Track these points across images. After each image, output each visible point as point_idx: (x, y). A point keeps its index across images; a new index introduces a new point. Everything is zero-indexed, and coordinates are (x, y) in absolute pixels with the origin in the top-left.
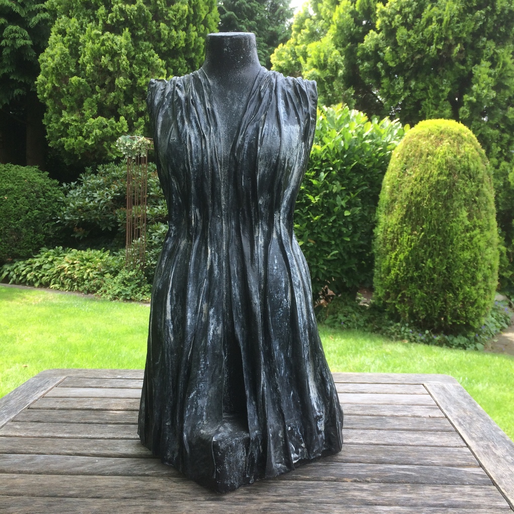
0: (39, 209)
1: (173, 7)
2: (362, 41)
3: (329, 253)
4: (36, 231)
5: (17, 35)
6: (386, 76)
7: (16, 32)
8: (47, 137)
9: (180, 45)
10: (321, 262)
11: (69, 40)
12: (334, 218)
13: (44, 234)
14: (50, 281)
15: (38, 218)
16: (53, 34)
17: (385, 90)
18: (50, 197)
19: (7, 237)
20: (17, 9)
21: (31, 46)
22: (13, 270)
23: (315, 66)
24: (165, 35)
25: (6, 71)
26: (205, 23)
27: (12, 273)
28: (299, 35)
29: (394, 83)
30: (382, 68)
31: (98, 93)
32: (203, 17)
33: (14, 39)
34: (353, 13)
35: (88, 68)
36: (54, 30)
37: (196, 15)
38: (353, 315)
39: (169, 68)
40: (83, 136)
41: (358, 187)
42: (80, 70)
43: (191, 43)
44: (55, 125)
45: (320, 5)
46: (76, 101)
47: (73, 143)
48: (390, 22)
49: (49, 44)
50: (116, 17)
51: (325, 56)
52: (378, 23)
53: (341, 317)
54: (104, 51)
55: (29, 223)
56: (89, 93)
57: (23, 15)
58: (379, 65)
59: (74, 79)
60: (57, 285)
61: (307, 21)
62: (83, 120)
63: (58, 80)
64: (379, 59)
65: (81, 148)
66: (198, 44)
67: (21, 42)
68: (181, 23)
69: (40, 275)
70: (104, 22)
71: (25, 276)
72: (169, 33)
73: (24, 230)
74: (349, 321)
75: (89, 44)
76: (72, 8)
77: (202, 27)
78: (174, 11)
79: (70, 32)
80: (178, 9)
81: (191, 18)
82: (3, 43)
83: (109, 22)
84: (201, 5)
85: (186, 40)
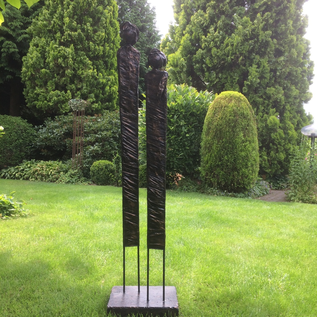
0: (22, 139)
1: (96, 34)
2: (195, 54)
3: (179, 155)
4: (21, 151)
5: (10, 46)
6: (207, 71)
7: (10, 44)
8: (26, 101)
9: (100, 54)
10: (175, 159)
11: (40, 50)
12: (181, 137)
13: (25, 152)
14: (29, 177)
15: (22, 144)
16: (31, 46)
17: (207, 78)
18: (28, 133)
19: (5, 154)
20: (11, 33)
21: (18, 52)
22: (8, 172)
23: (172, 66)
24: (92, 48)
25: (2, 65)
26: (113, 42)
27: (7, 174)
28: (164, 50)
29: (211, 75)
30: (205, 67)
31: (55, 78)
32: (112, 39)
33: (9, 48)
34: (191, 40)
35: (51, 64)
36: (31, 44)
37: (108, 39)
38: (191, 186)
39: (94, 66)
40: (47, 101)
41: (193, 123)
42: (46, 65)
43: (106, 53)
44: (31, 94)
45: (174, 36)
46: (43, 82)
47: (41, 104)
48: (209, 45)
49: (29, 51)
50: (66, 38)
51: (177, 60)
52: (203, 45)
53: (185, 187)
54: (59, 55)
55: (17, 147)
56: (51, 78)
57: (14, 36)
58: (204, 66)
59: (43, 70)
60: (33, 179)
61: (168, 43)
62: (47, 92)
63: (34, 71)
64: (204, 63)
65: (46, 107)
66: (110, 53)
67: (12, 50)
68: (101, 42)
69: (23, 174)
70: (60, 41)
71: (15, 175)
72: (94, 47)
73: (14, 150)
74: (189, 189)
75: (52, 52)
76: (42, 33)
77: (112, 44)
78: (97, 36)
79: (41, 46)
80: (100, 35)
81: (106, 40)
82: (2, 50)
83: (62, 41)
84: (111, 33)
85: (103, 51)
